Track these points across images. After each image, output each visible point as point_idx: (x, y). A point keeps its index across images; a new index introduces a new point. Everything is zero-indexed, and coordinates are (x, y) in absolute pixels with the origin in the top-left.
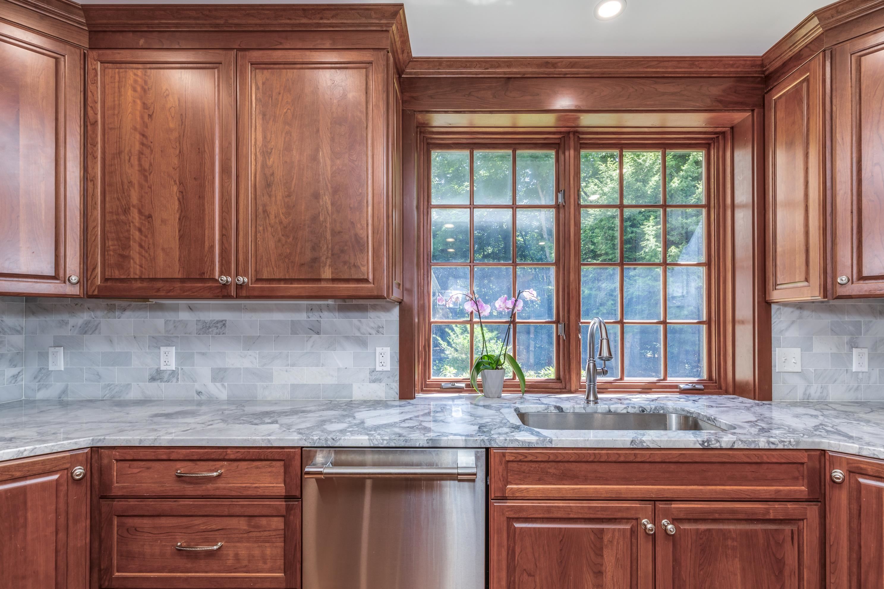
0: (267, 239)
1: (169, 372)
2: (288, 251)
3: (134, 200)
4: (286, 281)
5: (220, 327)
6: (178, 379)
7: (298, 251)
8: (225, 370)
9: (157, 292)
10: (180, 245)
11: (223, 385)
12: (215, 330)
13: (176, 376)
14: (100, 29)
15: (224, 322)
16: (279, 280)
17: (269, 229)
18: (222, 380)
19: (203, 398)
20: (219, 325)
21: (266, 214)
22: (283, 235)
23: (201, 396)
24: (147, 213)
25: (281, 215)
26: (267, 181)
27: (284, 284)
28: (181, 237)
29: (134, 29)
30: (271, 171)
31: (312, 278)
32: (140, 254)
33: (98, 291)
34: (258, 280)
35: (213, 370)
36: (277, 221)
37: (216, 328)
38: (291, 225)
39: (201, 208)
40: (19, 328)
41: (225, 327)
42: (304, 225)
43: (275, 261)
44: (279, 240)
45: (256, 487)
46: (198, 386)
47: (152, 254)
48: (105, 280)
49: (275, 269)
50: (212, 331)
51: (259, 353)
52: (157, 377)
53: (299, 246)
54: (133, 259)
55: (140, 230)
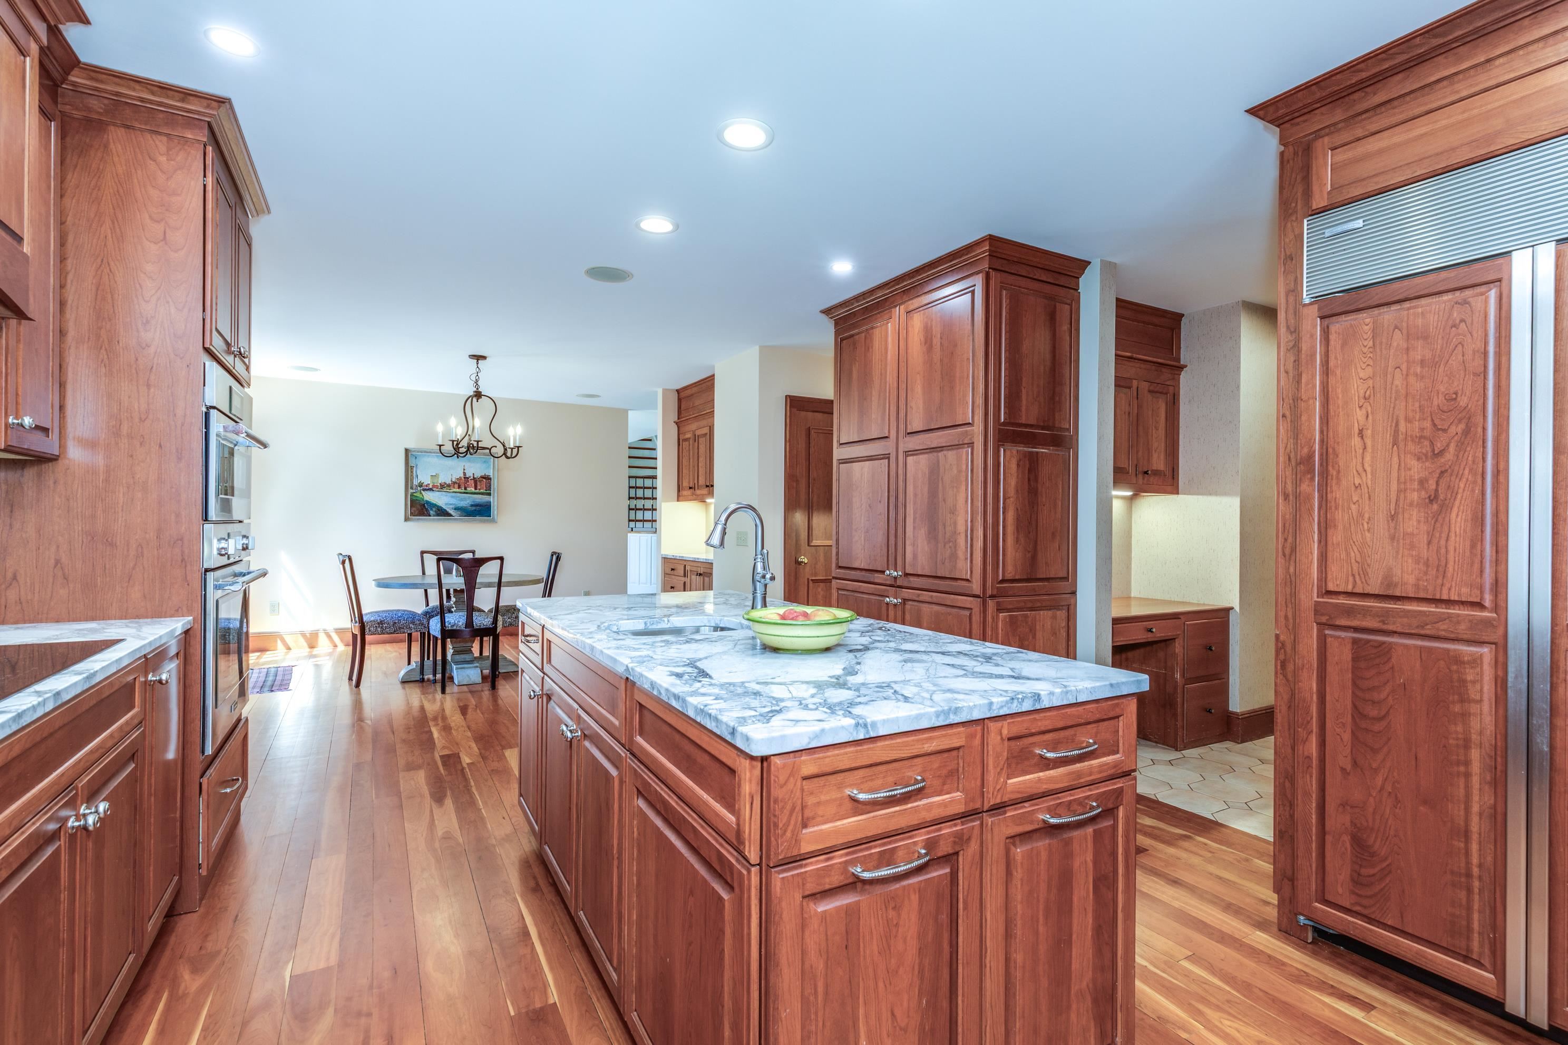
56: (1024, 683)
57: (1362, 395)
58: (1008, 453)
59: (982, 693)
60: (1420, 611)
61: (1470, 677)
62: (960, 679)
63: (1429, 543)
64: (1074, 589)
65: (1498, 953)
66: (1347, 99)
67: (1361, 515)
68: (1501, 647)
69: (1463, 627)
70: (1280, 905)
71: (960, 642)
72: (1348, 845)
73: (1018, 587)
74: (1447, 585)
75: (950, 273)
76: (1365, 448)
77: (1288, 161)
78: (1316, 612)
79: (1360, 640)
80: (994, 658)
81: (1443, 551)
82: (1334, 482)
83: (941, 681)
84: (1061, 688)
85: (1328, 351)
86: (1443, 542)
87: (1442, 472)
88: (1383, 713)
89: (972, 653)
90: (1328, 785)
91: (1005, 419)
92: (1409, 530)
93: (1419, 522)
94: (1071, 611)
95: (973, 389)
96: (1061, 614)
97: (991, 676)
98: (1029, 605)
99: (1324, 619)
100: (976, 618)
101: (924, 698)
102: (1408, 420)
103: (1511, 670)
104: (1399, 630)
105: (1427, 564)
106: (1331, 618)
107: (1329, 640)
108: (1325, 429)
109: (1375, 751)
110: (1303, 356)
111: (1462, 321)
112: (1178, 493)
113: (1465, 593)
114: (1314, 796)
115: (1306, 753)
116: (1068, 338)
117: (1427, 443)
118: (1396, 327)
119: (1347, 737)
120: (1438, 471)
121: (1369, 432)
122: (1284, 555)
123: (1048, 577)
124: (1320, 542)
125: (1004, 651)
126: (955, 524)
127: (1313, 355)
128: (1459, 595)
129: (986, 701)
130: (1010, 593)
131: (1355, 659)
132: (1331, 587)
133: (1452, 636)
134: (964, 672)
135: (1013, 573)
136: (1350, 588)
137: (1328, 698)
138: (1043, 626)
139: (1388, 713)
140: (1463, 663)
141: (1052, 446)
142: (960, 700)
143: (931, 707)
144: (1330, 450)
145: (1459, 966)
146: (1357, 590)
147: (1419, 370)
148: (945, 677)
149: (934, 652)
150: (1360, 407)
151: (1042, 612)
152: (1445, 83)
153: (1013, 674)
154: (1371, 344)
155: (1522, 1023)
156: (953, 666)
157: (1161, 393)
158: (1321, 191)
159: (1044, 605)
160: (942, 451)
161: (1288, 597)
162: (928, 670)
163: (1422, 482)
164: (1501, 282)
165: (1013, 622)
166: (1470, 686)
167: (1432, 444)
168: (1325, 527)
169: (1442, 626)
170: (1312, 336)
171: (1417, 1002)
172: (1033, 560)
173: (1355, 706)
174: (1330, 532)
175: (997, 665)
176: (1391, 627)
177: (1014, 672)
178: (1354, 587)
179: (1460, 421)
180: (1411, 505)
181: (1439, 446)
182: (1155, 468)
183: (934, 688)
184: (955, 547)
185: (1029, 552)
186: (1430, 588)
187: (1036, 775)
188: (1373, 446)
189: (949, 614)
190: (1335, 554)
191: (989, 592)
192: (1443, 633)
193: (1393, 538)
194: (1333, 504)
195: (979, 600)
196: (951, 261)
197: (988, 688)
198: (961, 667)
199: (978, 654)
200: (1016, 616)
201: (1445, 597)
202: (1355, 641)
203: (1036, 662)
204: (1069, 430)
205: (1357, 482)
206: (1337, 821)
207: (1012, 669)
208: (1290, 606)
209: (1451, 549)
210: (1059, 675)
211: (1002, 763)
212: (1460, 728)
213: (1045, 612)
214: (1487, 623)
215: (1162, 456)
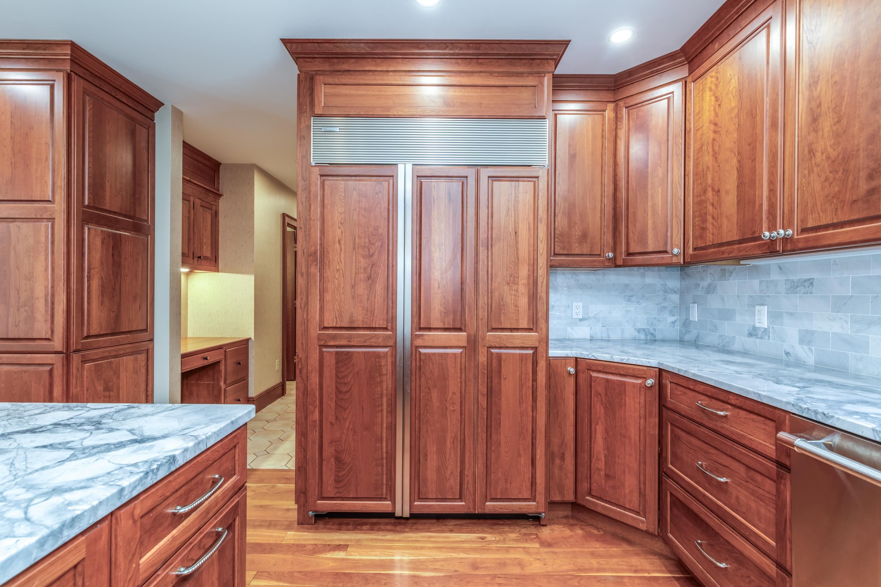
0: (812, 182)
1: (762, 330)
2: (837, 189)
3: (709, 181)
4: (834, 226)
5: (807, 286)
6: (769, 337)
7: (850, 185)
8: (813, 333)
9: (722, 254)
10: (738, 209)
11: (810, 349)
12: (803, 290)
13: (768, 334)
14: (693, 56)
15: (811, 281)
16: (826, 227)
17: (815, 169)
18: (809, 343)
19: (791, 359)
20: (806, 284)
21: (812, 154)
22: (830, 172)
23: (790, 357)
24: (717, 189)
25: (829, 149)
26: (813, 116)
27: (833, 230)
28: (739, 202)
29: (711, 40)
30: (818, 102)
31: (868, 215)
32: (713, 224)
33: (690, 259)
34: (804, 230)
35: (800, 331)
36: (824, 157)
37: (803, 288)
38: (840, 157)
39: (753, 170)
40: (676, 290)
41: (813, 285)
42: (858, 150)
43: (822, 205)
44: (826, 179)
45: (751, 439)
46: (786, 347)
47: (719, 222)
48: (695, 249)
49: (821, 214)
50: (800, 290)
51: (851, 316)
52: (754, 333)
53: (851, 178)
54: (708, 229)
55: (713, 205)
56: (152, 446)
57: (340, 221)
58: (93, 232)
59: (106, 479)
60: (364, 334)
61: (383, 364)
62: (67, 464)
63: (368, 300)
64: (151, 337)
65: (392, 490)
66: (330, 59)
67: (339, 285)
68: (394, 347)
69: (380, 340)
70: (299, 509)
71: (54, 409)
72: (333, 463)
73: (102, 340)
74: (375, 320)
75: (24, 61)
76: (341, 250)
77: (302, 81)
78: (319, 339)
79: (339, 352)
80: (104, 421)
81: (373, 303)
82: (327, 267)
83: (38, 478)
84: (192, 440)
85: (324, 195)
86: (373, 299)
87: (373, 265)
88: (349, 389)
89: (73, 421)
90: (324, 434)
91: (89, 203)
92: (360, 293)
93: (364, 289)
94: (150, 353)
95: (53, 171)
96: (142, 357)
97: (109, 448)
98: (113, 354)
99: (322, 343)
100: (58, 372)
101: (12, 522)
102: (360, 238)
103: (398, 357)
104: (356, 344)
105: (367, 311)
106: (325, 342)
107: (325, 354)
108: (323, 237)
109: (345, 409)
110: (312, 195)
111: (380, 192)
112: (218, 272)
113: (383, 324)
114: (317, 442)
115: (314, 419)
116: (146, 153)
117: (367, 250)
118: (354, 189)
119: (333, 405)
120: (371, 264)
121: (343, 241)
122: (301, 308)
123: (130, 330)
124: (320, 300)
125: (113, 410)
126: (32, 290)
127: (317, 196)
128: (379, 324)
129: (115, 490)
130: (94, 346)
131: (337, 362)
132: (326, 325)
133: (376, 345)
134: (71, 452)
135: (99, 330)
136: (334, 325)
137: (324, 386)
138: (126, 368)
139: (351, 388)
140: (381, 357)
141: (134, 231)
142: (76, 503)
143: (30, 535)
144: (325, 250)
145: (378, 504)
146: (338, 326)
147: (363, 212)
148: (43, 469)
149: (18, 432)
150: (339, 228)
151: (125, 358)
152: (371, 73)
153: (135, 437)
154: (343, 195)
155: (401, 518)
156: (51, 446)
157: (208, 208)
158: (319, 105)
159: (127, 351)
160: (15, 222)
161: (303, 332)
162: (12, 464)
163: (365, 269)
164: (393, 177)
165: (98, 369)
166: (383, 367)
167: (369, 250)
168: (323, 292)
169: (373, 340)
170: (316, 184)
171: (361, 530)
172: (117, 318)
173: (337, 387)
174: (325, 295)
175: (111, 430)
176: (352, 344)
177: (134, 434)
178: (336, 324)
179: (379, 240)
180: (360, 280)
181: (371, 252)
182: (205, 255)
183: (29, 495)
184: (32, 311)
185: (113, 312)
186: (368, 322)
187: (169, 536)
188: (345, 249)
189: (25, 372)
190: (328, 307)
191: (73, 347)
192: (373, 344)
193: (353, 297)
194: (327, 279)
195: (62, 355)
196: (24, 49)
197: (110, 467)
198: (64, 446)
199: (83, 420)
200: (102, 364)
201: (374, 326)
202: (337, 353)
203: (152, 415)
204: (147, 221)
205: (338, 268)
206: (328, 451)
207: (131, 431)
208: (304, 337)
209: (376, 302)
210: (183, 425)
211: (134, 547)
212: (379, 389)
213: (128, 357)
214: (389, 337)
215: (209, 247)
